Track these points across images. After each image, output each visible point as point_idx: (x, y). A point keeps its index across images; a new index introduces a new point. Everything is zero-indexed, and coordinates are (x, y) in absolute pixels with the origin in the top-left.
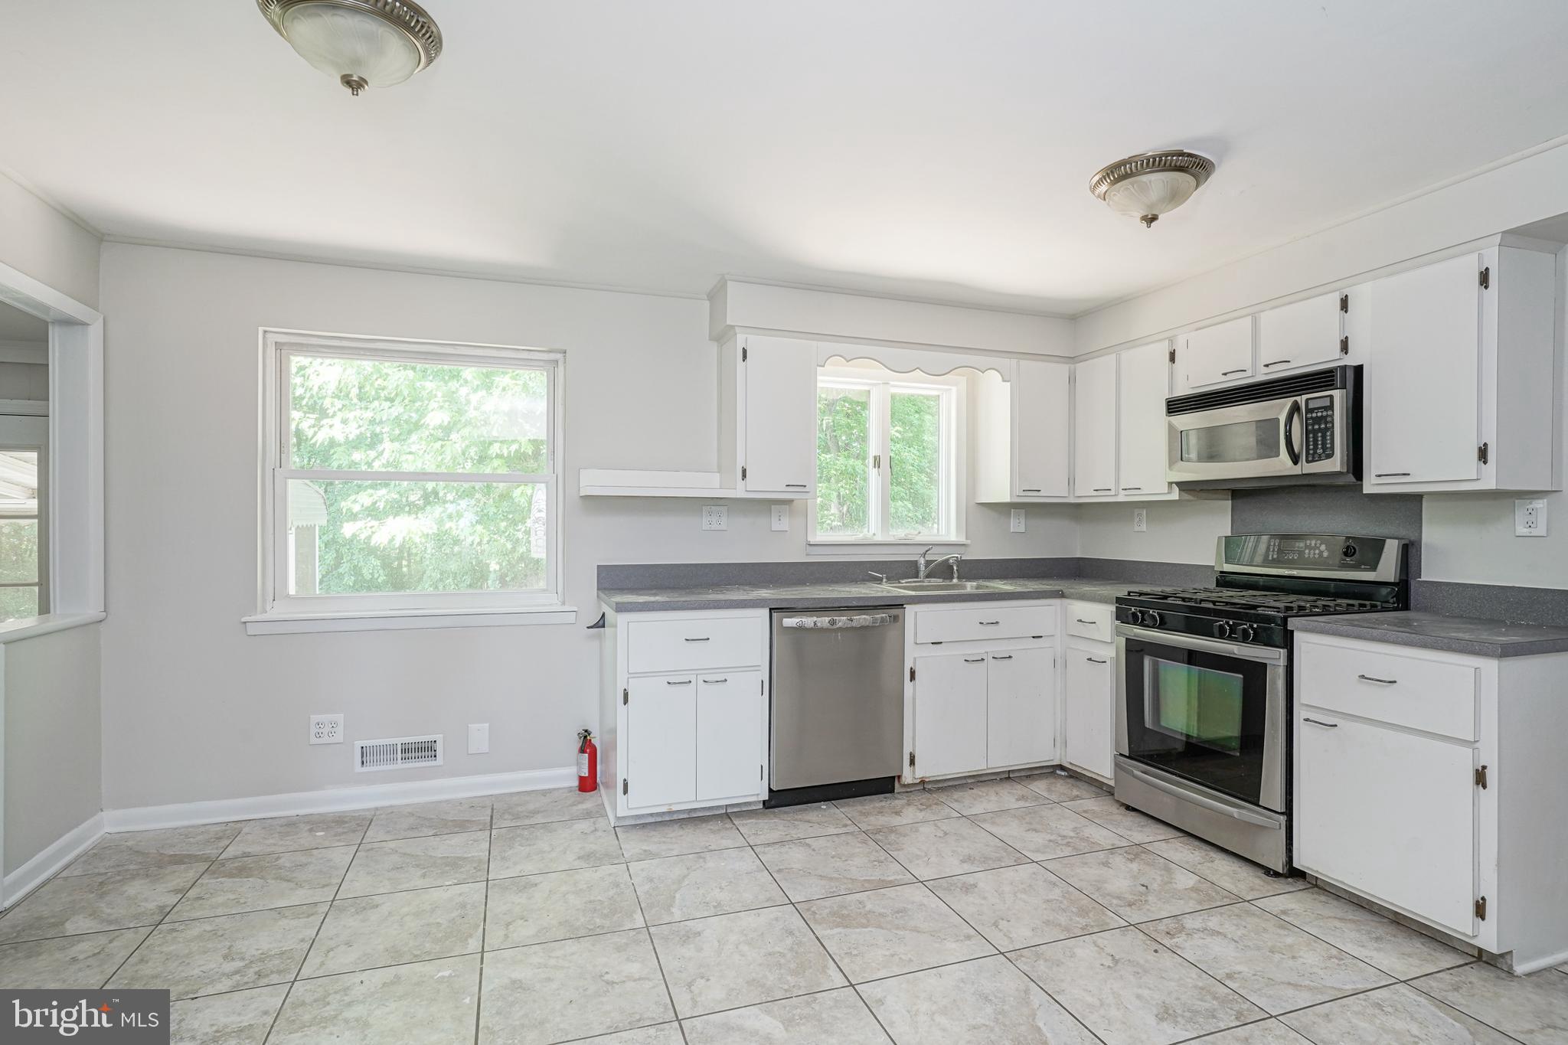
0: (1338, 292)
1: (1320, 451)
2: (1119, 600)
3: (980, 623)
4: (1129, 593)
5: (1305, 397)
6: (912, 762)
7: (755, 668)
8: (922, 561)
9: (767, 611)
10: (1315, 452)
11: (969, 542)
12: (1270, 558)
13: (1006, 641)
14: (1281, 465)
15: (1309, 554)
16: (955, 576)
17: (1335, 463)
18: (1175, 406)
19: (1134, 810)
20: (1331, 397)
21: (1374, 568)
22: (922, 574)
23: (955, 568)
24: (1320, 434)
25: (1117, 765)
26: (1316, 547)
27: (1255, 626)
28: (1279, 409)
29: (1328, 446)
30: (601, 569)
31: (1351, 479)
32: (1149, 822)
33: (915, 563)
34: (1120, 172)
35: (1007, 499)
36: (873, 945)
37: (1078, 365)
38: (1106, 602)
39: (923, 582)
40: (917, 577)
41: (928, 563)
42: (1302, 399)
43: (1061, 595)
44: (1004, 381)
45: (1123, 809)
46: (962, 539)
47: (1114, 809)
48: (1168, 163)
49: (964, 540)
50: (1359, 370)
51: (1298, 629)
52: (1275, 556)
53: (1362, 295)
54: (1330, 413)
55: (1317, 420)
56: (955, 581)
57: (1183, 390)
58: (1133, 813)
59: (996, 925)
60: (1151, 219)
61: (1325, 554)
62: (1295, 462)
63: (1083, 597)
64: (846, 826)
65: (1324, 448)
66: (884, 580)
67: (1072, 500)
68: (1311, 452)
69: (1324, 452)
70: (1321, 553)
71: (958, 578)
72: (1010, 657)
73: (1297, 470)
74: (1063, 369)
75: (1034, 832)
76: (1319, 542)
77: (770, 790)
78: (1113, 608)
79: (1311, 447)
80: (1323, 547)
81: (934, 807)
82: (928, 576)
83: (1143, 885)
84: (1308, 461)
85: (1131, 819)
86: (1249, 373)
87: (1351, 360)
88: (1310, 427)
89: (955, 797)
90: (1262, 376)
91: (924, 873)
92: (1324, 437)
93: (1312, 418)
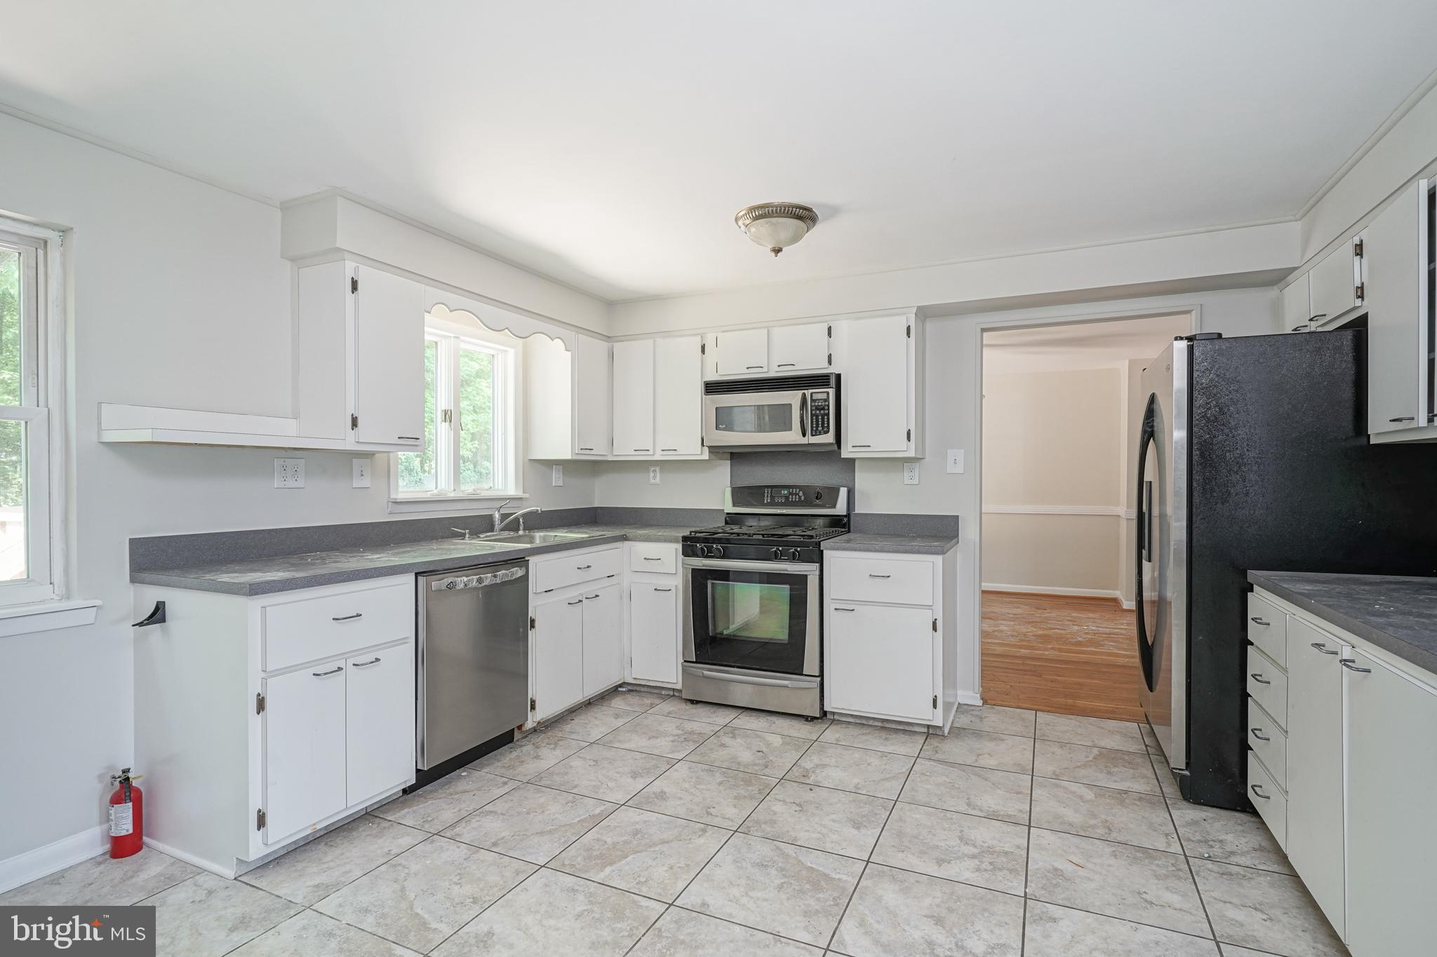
0: (826, 324)
1: (820, 429)
2: (685, 539)
3: (578, 568)
4: (691, 532)
5: (811, 391)
6: (533, 708)
7: (403, 641)
8: (497, 516)
9: (412, 577)
10: (817, 429)
11: (527, 495)
12: (765, 502)
13: (592, 582)
14: (792, 437)
15: (792, 498)
16: (521, 528)
17: (829, 438)
18: (712, 388)
19: (698, 702)
20: (828, 393)
21: (834, 506)
22: (497, 527)
23: (521, 520)
24: (820, 417)
25: (685, 671)
26: (796, 494)
27: (799, 549)
28: (792, 398)
29: (826, 425)
30: (133, 542)
31: (835, 447)
32: (714, 708)
33: (491, 517)
34: (764, 213)
35: (568, 457)
36: (648, 868)
37: (615, 344)
38: (671, 542)
39: (500, 535)
40: (492, 531)
41: (504, 517)
42: (808, 392)
43: (624, 538)
44: (567, 350)
45: (689, 704)
46: (520, 494)
47: (683, 706)
48: (793, 212)
49: (522, 494)
50: (838, 377)
51: (826, 549)
52: (769, 501)
53: (843, 328)
54: (827, 403)
55: (817, 408)
56: (521, 532)
57: (713, 377)
58: (699, 706)
59: (709, 814)
60: (777, 251)
61: (803, 498)
62: (804, 435)
63: (647, 539)
64: (505, 783)
65: (823, 426)
66: (467, 536)
67: (610, 458)
68: (814, 429)
69: (823, 429)
70: (800, 497)
71: (524, 529)
72: (597, 596)
73: (804, 441)
74: (603, 346)
75: (654, 739)
76: (798, 490)
77: (418, 771)
78: (679, 546)
79: (814, 426)
80: (801, 493)
81: (561, 743)
82: (502, 530)
83: (759, 751)
84: (812, 435)
85: (701, 711)
86: (765, 369)
87: (834, 369)
88: (814, 412)
89: (567, 730)
90: (773, 373)
91: (620, 797)
92: (823, 419)
93: (815, 406)
